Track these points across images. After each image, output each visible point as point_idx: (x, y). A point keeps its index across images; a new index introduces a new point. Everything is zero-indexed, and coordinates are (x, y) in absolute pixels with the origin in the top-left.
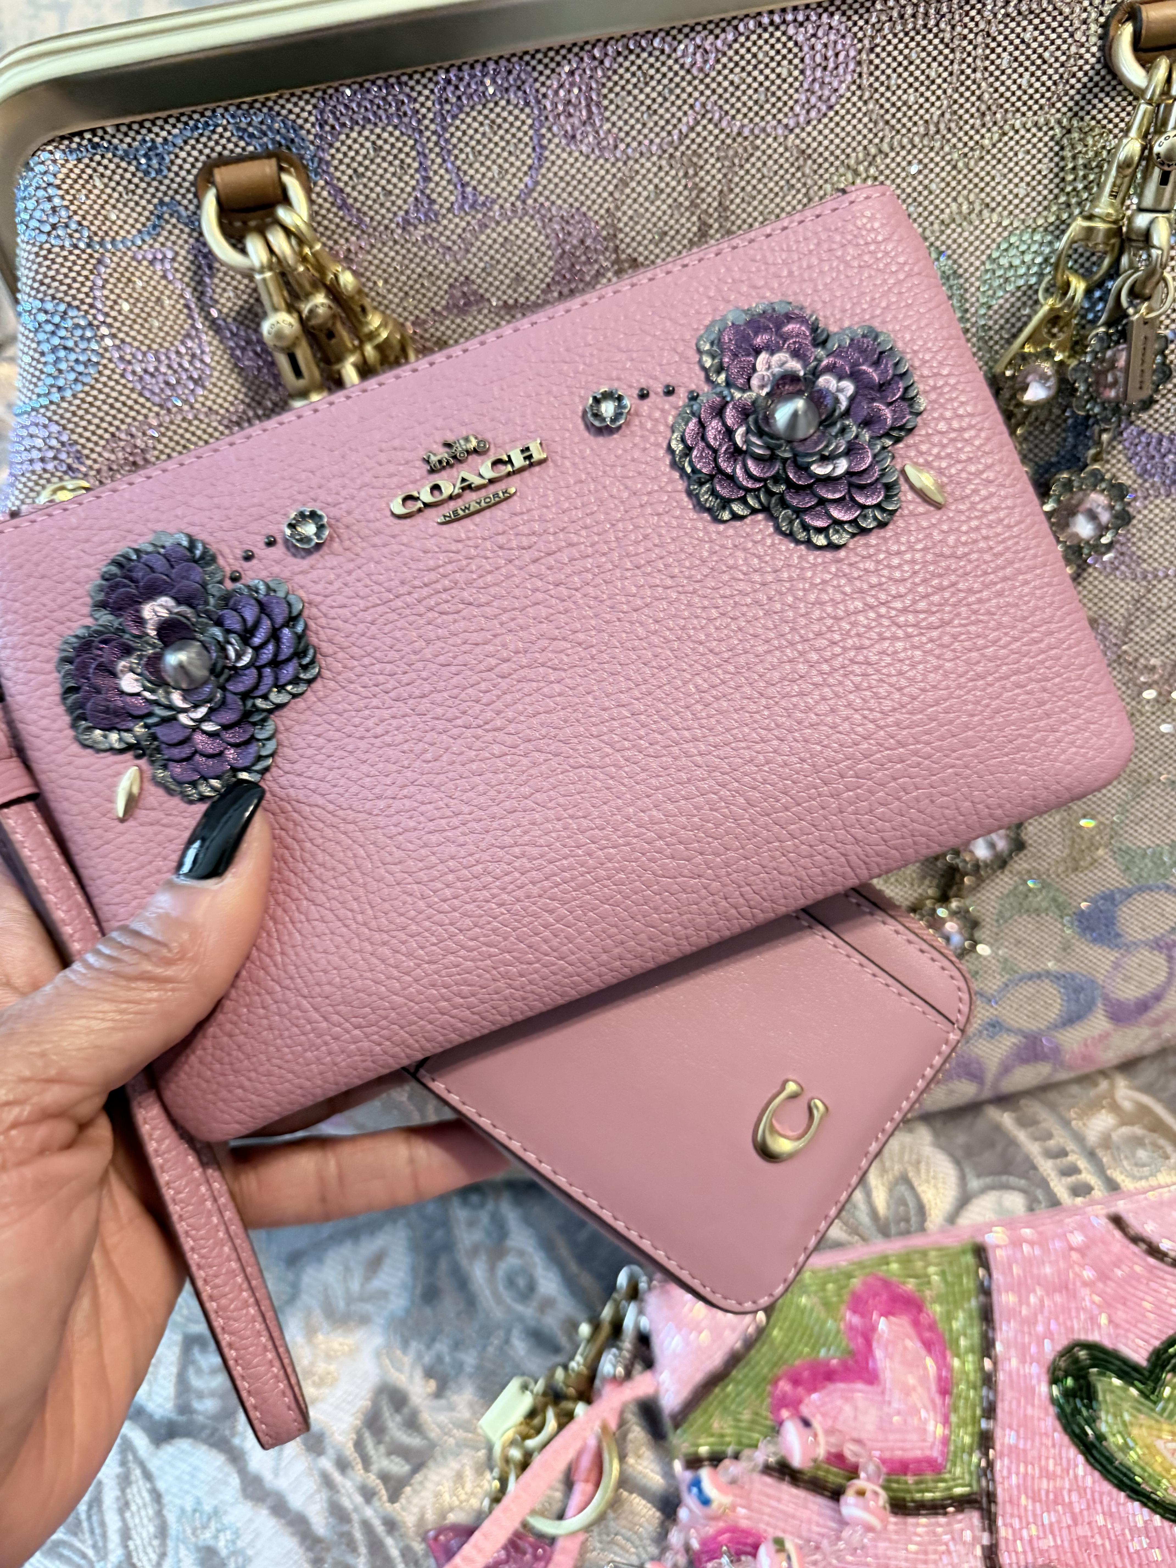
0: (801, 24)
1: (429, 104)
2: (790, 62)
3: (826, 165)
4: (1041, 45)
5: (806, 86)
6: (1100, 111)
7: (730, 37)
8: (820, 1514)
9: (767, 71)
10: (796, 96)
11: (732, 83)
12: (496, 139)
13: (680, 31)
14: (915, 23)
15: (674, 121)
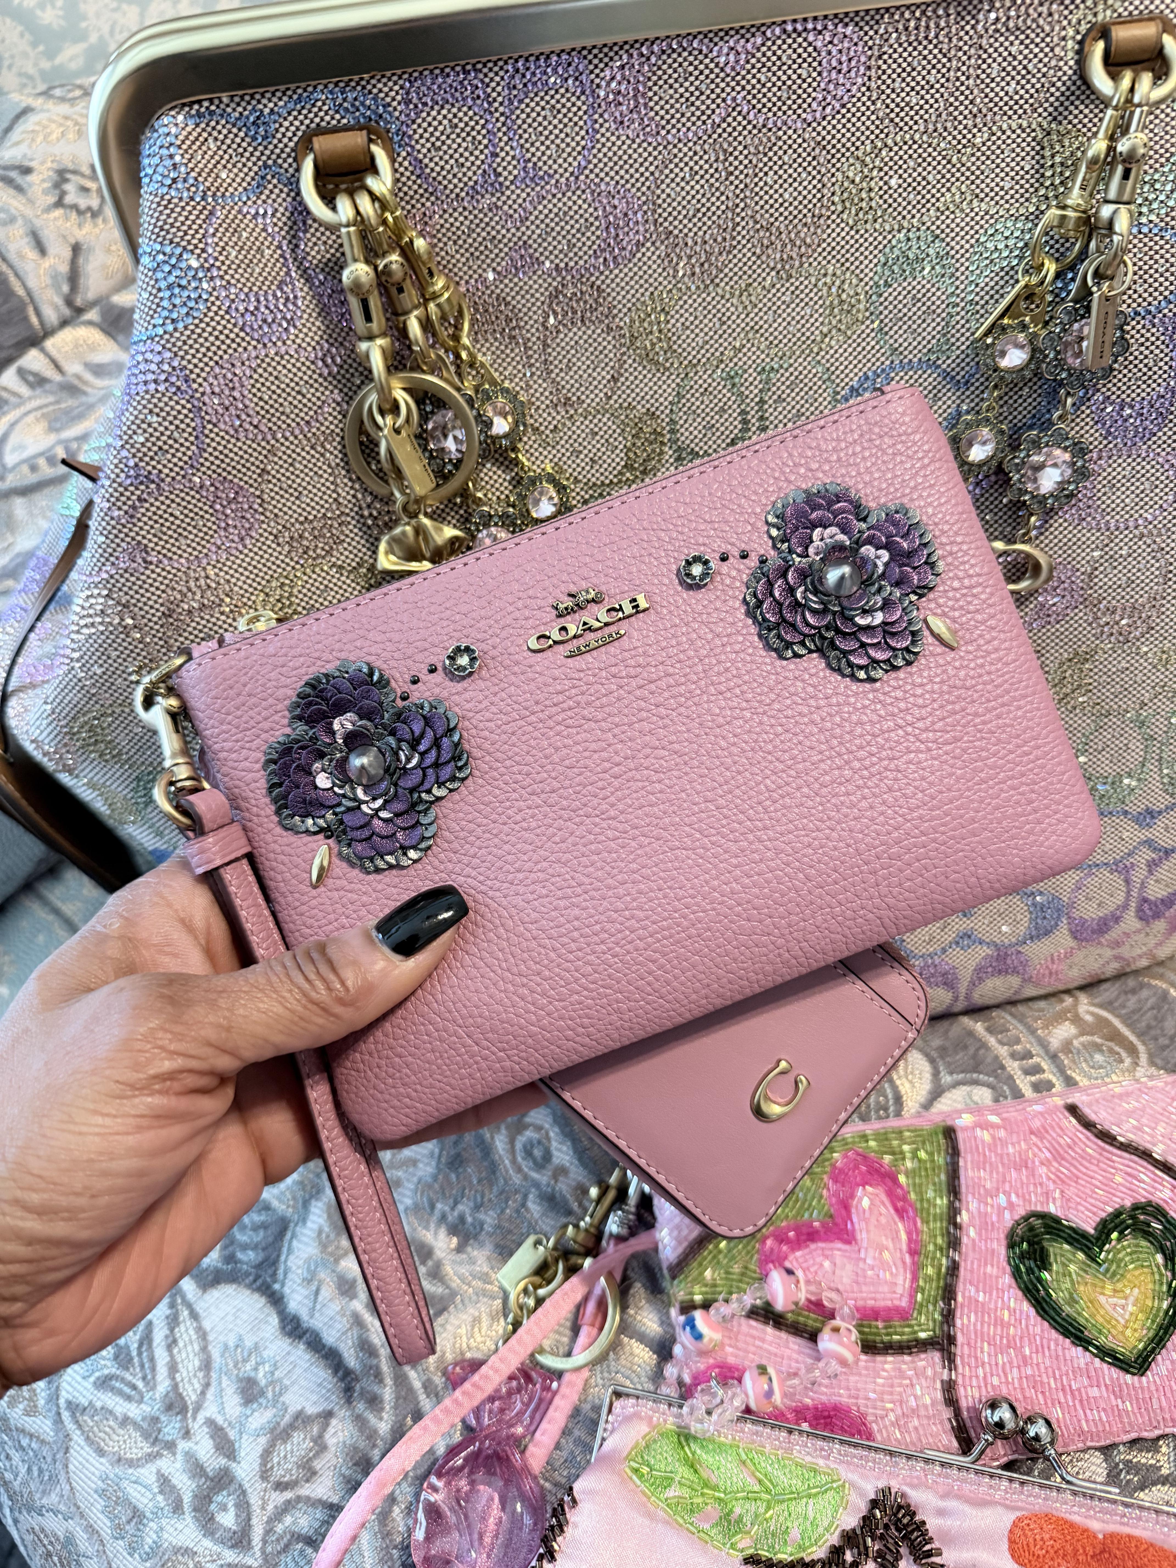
0: (820, 33)
1: (499, 89)
2: (810, 65)
3: (839, 155)
4: (1025, 57)
5: (823, 85)
6: (1076, 117)
7: (759, 41)
8: (799, 1353)
9: (790, 72)
10: (814, 95)
11: (759, 81)
12: (555, 122)
13: (716, 34)
14: (917, 35)
15: (709, 112)
